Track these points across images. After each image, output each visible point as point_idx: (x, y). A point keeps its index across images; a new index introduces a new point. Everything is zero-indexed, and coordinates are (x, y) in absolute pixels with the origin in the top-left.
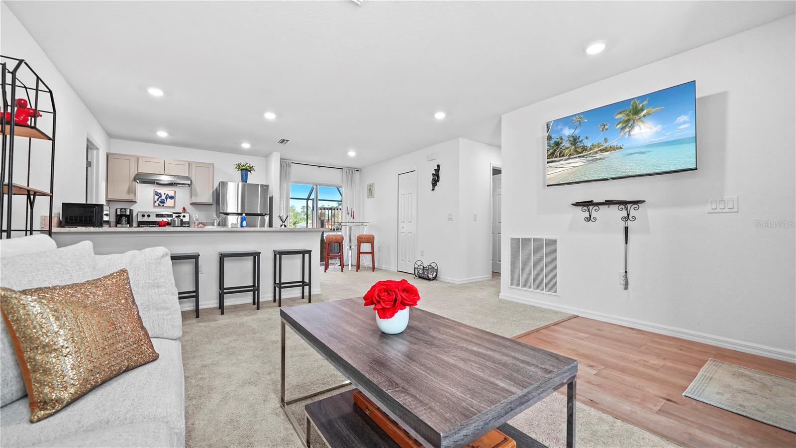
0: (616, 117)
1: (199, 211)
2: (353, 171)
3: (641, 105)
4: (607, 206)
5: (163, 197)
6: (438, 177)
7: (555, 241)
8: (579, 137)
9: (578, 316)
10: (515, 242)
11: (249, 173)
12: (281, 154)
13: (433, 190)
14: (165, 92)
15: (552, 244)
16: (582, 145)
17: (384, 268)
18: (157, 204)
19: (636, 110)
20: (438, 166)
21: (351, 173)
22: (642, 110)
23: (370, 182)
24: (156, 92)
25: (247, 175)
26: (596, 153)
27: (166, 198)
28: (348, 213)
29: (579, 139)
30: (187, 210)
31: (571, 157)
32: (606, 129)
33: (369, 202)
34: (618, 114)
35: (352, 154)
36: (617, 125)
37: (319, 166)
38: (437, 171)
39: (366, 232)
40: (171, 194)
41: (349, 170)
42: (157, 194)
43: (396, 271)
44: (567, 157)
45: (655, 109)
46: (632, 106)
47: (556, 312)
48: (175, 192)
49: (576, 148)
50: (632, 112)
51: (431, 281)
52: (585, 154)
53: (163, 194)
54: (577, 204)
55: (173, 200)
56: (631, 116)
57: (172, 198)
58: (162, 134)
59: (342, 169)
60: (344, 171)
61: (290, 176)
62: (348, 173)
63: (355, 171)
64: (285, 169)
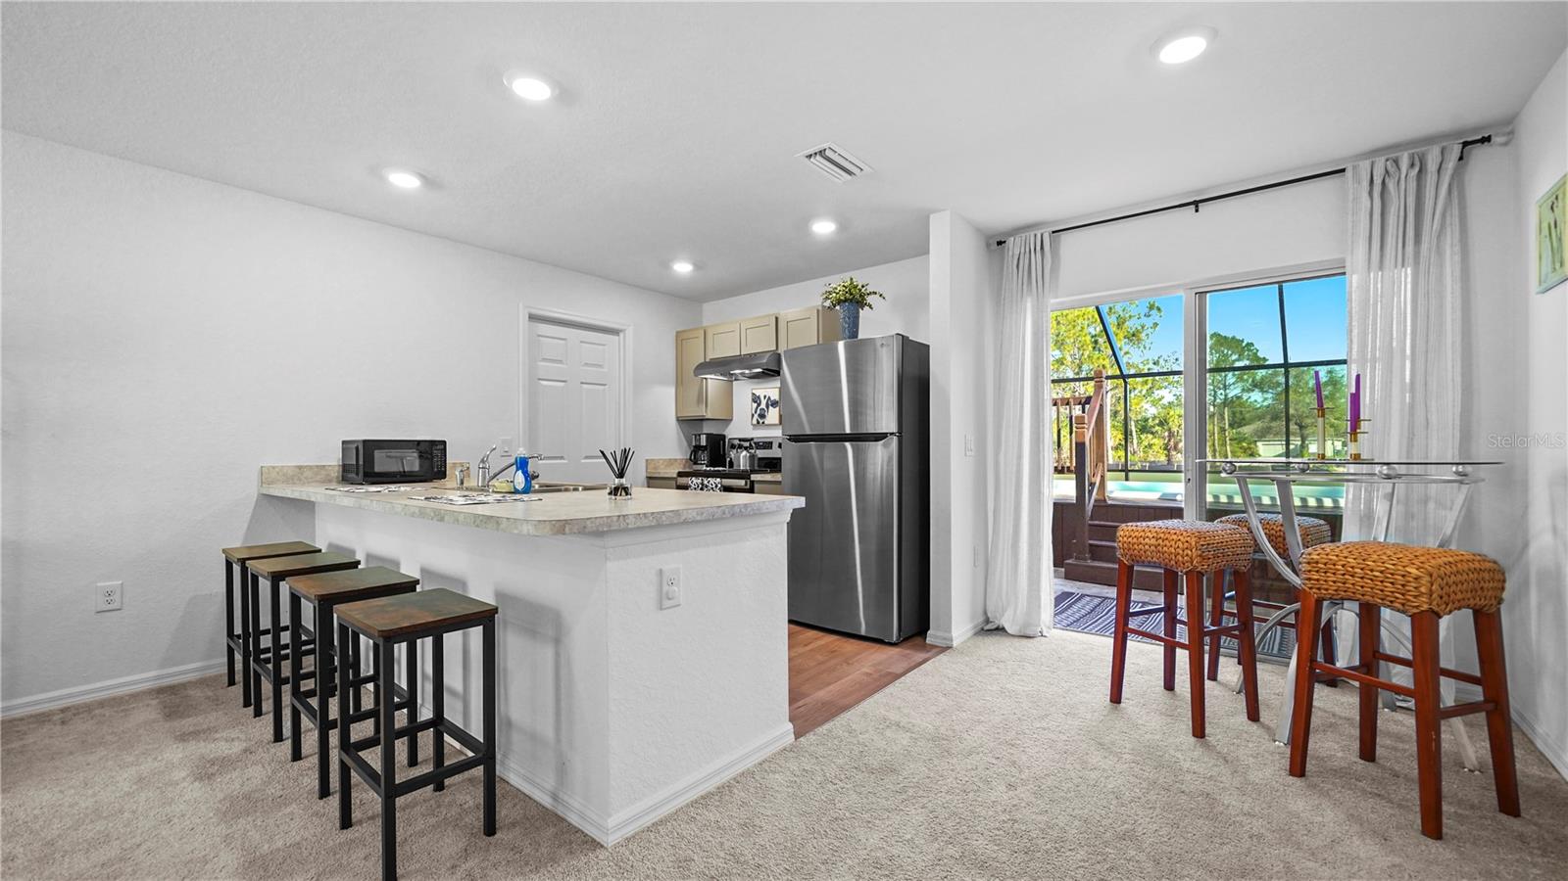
5: (763, 405)
18: (755, 422)
27: (768, 407)
37: (1196, 203)
42: (756, 399)
53: (762, 398)
57: (774, 403)
59: (1343, 170)
60: (1357, 180)
61: (1047, 285)
62: (1383, 182)
63: (1457, 149)
64: (1024, 263)
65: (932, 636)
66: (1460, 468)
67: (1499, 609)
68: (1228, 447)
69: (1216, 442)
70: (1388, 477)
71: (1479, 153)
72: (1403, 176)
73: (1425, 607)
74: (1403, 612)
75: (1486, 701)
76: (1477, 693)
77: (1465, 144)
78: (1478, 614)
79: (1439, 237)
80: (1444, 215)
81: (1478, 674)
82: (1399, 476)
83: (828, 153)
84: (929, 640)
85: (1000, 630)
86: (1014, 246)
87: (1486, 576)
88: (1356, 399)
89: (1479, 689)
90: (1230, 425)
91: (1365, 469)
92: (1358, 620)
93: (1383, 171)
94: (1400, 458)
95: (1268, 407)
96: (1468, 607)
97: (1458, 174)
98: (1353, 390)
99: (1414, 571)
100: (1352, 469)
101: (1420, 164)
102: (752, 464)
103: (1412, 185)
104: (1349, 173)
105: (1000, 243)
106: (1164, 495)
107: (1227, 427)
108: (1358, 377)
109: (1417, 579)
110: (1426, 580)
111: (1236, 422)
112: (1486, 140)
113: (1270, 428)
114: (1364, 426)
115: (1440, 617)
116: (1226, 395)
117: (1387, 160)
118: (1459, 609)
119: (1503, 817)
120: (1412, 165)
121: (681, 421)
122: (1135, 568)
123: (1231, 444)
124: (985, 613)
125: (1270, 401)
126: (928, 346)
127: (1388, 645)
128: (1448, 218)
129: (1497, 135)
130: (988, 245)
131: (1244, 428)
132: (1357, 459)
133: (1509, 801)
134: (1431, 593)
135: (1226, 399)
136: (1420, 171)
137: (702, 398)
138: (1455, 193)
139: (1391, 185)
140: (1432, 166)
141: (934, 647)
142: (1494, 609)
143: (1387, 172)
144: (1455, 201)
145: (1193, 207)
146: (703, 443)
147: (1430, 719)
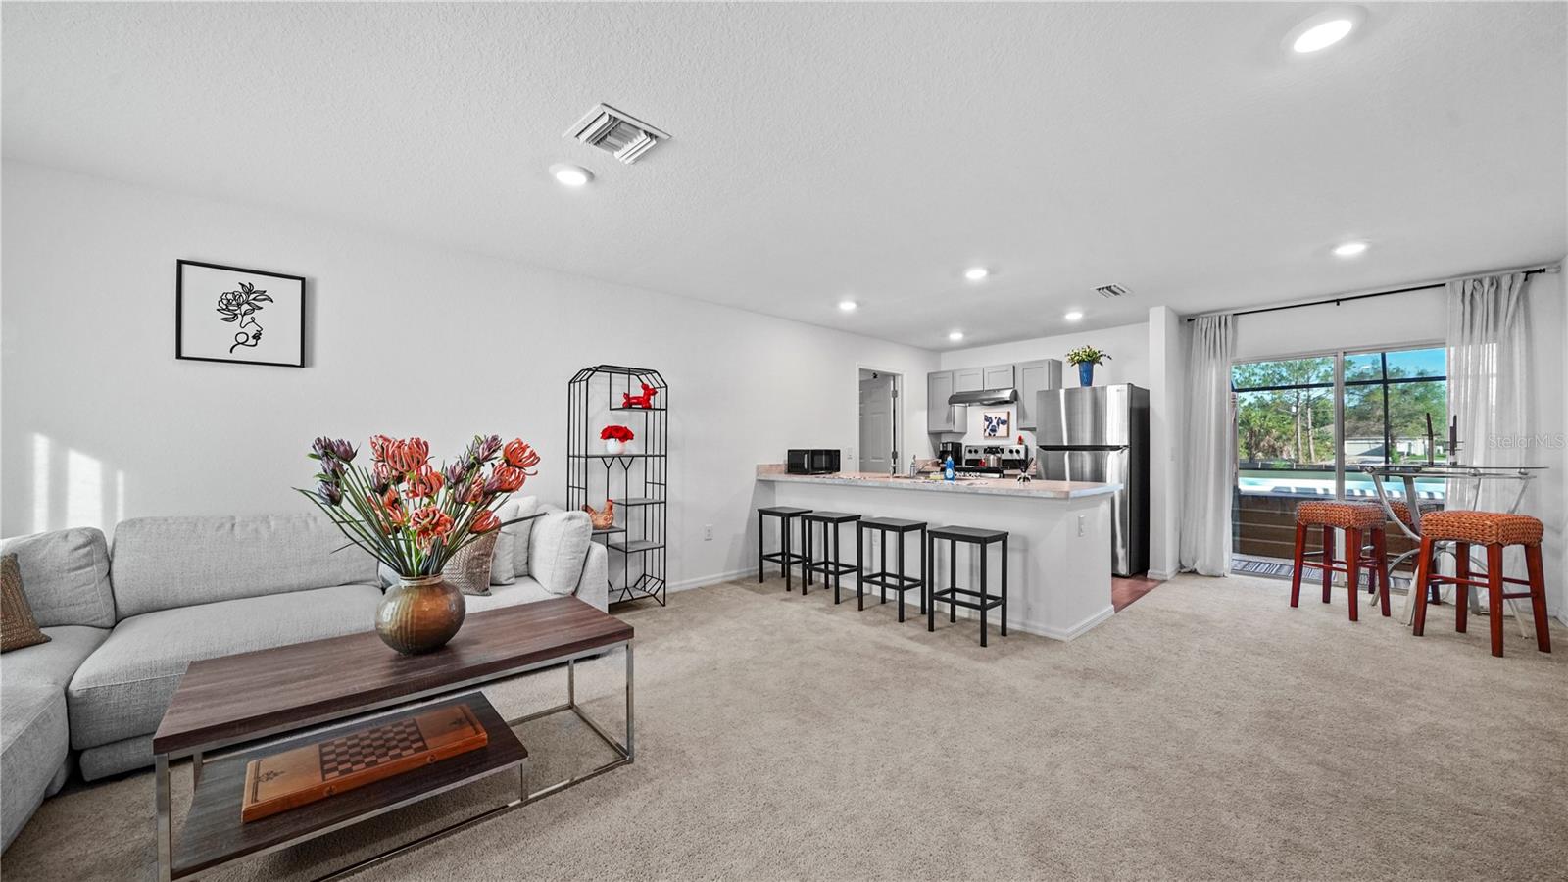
5: (994, 423)
12: (1172, 309)
18: (987, 434)
27: (998, 425)
35: (1351, 250)
37: (1338, 301)
40: (1004, 417)
42: (988, 419)
48: (1009, 413)
53: (993, 419)
55: (1006, 426)
57: (1004, 423)
58: (956, 336)
59: (1444, 285)
60: (1454, 291)
61: (1229, 353)
62: (1472, 294)
63: (1523, 276)
64: (1210, 335)
65: (1150, 573)
66: (1522, 471)
67: (1540, 545)
68: (1312, 447)
69: (1299, 441)
70: (1475, 475)
71: (1537, 278)
72: (1486, 291)
73: (1495, 541)
74: (1483, 545)
75: (1532, 592)
76: (1527, 589)
77: (1528, 273)
78: (1527, 547)
79: (1510, 328)
80: (1513, 317)
81: (1528, 580)
82: (1480, 475)
83: (1113, 288)
84: (1148, 577)
85: (1194, 572)
86: (1202, 323)
87: (1531, 526)
88: (1454, 430)
89: (1528, 587)
90: (1313, 424)
91: (1460, 471)
92: (1455, 561)
93: (1472, 288)
94: (1484, 464)
95: (1355, 407)
96: (1520, 543)
97: (1524, 291)
98: (1452, 425)
99: (1488, 523)
100: (1451, 470)
101: (1496, 283)
102: (998, 464)
103: (1492, 297)
104: (1448, 286)
105: (1189, 320)
106: (1276, 488)
107: (1310, 427)
108: (1455, 417)
109: (1490, 527)
110: (1495, 527)
111: (1318, 422)
112: (1543, 271)
113: (1358, 428)
114: (1459, 446)
115: (1503, 546)
116: (1309, 396)
117: (1474, 281)
118: (1514, 543)
119: (1542, 654)
120: (1492, 284)
121: (931, 434)
122: (1309, 529)
123: (1314, 443)
124: (1180, 562)
125: (1357, 403)
126: (1148, 391)
127: (1473, 568)
128: (1517, 318)
129: (1549, 268)
130: (1180, 322)
131: (1327, 427)
132: (1454, 465)
133: (1544, 643)
134: (1498, 534)
135: (1309, 400)
136: (1497, 288)
137: (950, 419)
138: (1521, 303)
139: (1477, 297)
140: (1505, 285)
141: (1153, 580)
142: (1536, 544)
143: (1474, 288)
144: (1522, 307)
145: (1335, 303)
146: (949, 448)
147: (1497, 597)
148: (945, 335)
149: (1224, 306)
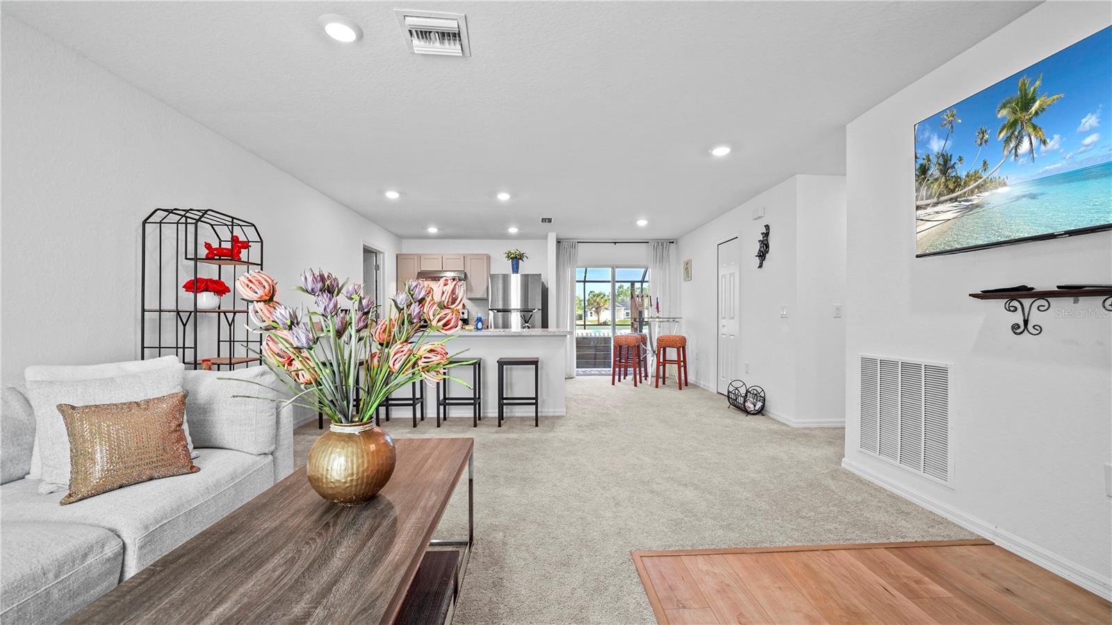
0: (999, 116)
1: (477, 306)
2: (663, 246)
3: (1032, 89)
4: (1072, 299)
6: (768, 246)
7: (944, 371)
8: (951, 156)
9: (993, 544)
10: (867, 364)
11: (520, 261)
12: (557, 235)
13: (760, 266)
14: (400, 193)
15: (939, 375)
16: (954, 174)
17: (702, 386)
19: (1025, 99)
20: (767, 227)
21: (661, 247)
22: (1033, 100)
23: (685, 258)
24: (392, 195)
25: (517, 265)
26: (972, 192)
28: (651, 305)
29: (950, 160)
30: (467, 307)
31: (942, 199)
32: (986, 141)
33: (686, 285)
34: (1001, 108)
35: (642, 223)
36: (1000, 132)
37: (615, 243)
38: (766, 235)
39: (675, 331)
41: (658, 243)
43: (716, 392)
44: (935, 200)
45: (1051, 98)
46: (1021, 91)
47: (943, 522)
49: (946, 180)
50: (1020, 104)
51: (750, 417)
52: (959, 193)
54: (987, 295)
56: (1019, 115)
58: (433, 230)
60: (651, 246)
61: (575, 260)
62: (656, 248)
64: (568, 251)
67: (684, 349)
71: (671, 245)
77: (670, 242)
79: (665, 263)
86: (565, 244)
87: (682, 340)
97: (669, 249)
103: (661, 250)
104: (650, 243)
105: (559, 242)
112: (673, 242)
120: (661, 245)
140: (665, 246)
143: (657, 245)
148: (426, 228)
149: (572, 237)
